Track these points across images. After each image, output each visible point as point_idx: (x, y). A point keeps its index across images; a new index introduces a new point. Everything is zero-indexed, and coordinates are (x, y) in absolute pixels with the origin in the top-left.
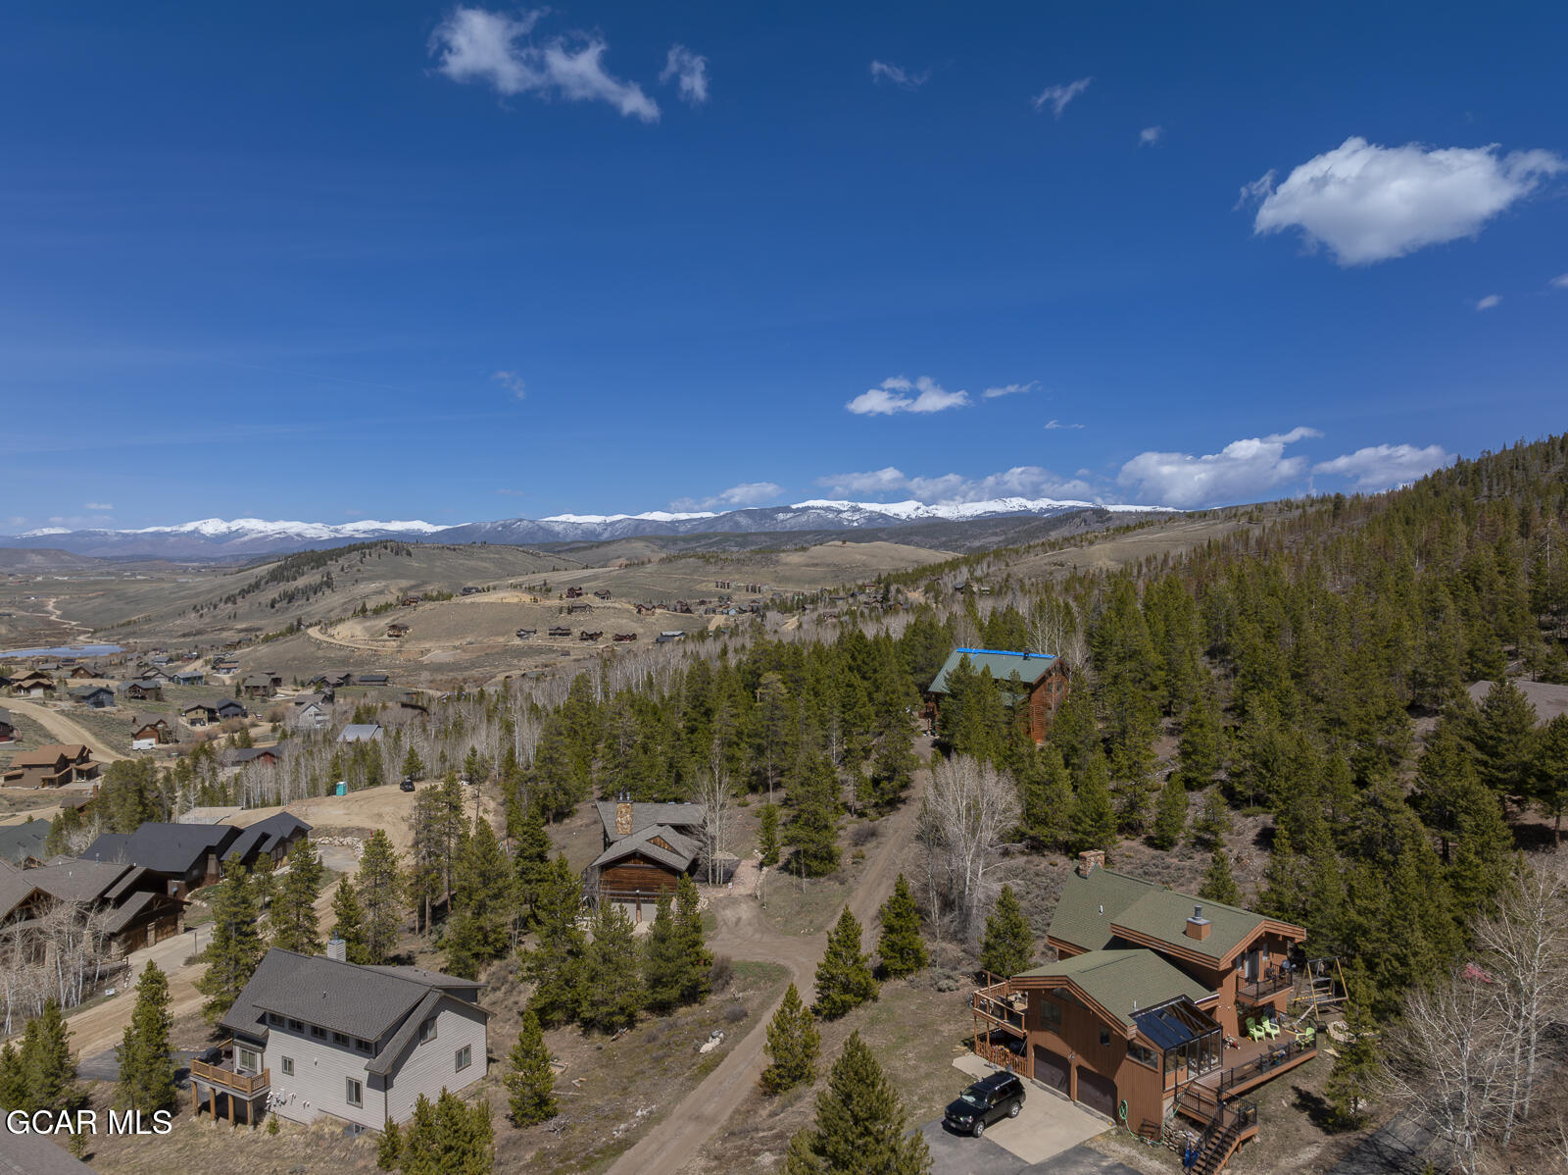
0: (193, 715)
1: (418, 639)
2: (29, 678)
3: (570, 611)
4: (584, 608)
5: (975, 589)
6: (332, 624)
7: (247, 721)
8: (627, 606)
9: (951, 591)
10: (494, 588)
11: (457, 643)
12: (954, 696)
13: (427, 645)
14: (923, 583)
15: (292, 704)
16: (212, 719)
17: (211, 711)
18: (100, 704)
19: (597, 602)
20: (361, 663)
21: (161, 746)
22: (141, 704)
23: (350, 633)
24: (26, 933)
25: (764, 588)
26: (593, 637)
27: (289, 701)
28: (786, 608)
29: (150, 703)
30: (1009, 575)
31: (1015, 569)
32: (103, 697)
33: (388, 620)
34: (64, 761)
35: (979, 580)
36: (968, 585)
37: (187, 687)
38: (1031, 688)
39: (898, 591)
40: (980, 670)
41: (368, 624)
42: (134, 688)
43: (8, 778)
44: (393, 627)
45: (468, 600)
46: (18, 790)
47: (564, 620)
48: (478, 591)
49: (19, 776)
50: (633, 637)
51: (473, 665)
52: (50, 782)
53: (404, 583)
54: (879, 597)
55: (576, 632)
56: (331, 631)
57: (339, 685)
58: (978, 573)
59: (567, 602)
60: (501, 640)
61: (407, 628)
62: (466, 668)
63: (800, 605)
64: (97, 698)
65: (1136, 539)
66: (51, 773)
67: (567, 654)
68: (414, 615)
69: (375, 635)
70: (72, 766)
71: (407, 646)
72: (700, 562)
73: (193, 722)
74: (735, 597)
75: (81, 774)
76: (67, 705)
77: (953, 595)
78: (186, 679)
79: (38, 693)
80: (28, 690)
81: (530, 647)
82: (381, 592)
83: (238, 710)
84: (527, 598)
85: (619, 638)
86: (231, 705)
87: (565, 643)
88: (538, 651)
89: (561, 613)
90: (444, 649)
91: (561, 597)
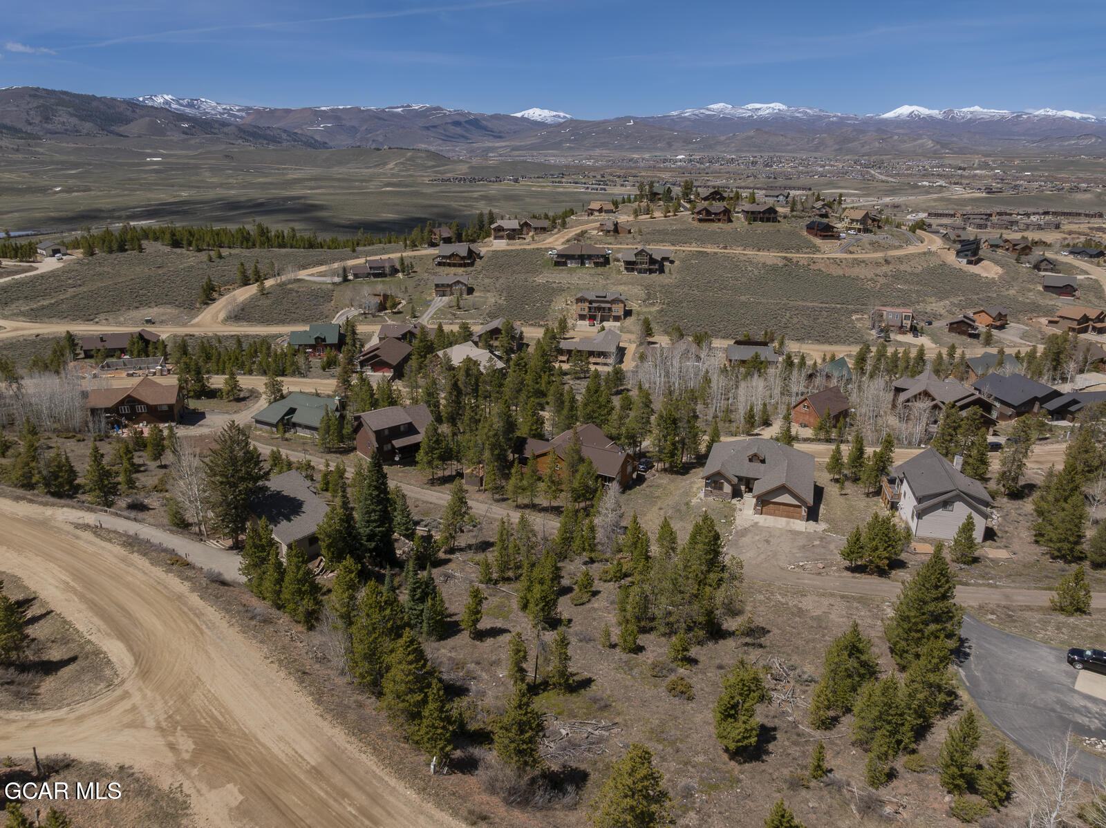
34: (1086, 319)
43: (1050, 322)
46: (1051, 331)
49: (1056, 322)
52: (1072, 330)
66: (1075, 325)
70: (1091, 323)
75: (1094, 329)
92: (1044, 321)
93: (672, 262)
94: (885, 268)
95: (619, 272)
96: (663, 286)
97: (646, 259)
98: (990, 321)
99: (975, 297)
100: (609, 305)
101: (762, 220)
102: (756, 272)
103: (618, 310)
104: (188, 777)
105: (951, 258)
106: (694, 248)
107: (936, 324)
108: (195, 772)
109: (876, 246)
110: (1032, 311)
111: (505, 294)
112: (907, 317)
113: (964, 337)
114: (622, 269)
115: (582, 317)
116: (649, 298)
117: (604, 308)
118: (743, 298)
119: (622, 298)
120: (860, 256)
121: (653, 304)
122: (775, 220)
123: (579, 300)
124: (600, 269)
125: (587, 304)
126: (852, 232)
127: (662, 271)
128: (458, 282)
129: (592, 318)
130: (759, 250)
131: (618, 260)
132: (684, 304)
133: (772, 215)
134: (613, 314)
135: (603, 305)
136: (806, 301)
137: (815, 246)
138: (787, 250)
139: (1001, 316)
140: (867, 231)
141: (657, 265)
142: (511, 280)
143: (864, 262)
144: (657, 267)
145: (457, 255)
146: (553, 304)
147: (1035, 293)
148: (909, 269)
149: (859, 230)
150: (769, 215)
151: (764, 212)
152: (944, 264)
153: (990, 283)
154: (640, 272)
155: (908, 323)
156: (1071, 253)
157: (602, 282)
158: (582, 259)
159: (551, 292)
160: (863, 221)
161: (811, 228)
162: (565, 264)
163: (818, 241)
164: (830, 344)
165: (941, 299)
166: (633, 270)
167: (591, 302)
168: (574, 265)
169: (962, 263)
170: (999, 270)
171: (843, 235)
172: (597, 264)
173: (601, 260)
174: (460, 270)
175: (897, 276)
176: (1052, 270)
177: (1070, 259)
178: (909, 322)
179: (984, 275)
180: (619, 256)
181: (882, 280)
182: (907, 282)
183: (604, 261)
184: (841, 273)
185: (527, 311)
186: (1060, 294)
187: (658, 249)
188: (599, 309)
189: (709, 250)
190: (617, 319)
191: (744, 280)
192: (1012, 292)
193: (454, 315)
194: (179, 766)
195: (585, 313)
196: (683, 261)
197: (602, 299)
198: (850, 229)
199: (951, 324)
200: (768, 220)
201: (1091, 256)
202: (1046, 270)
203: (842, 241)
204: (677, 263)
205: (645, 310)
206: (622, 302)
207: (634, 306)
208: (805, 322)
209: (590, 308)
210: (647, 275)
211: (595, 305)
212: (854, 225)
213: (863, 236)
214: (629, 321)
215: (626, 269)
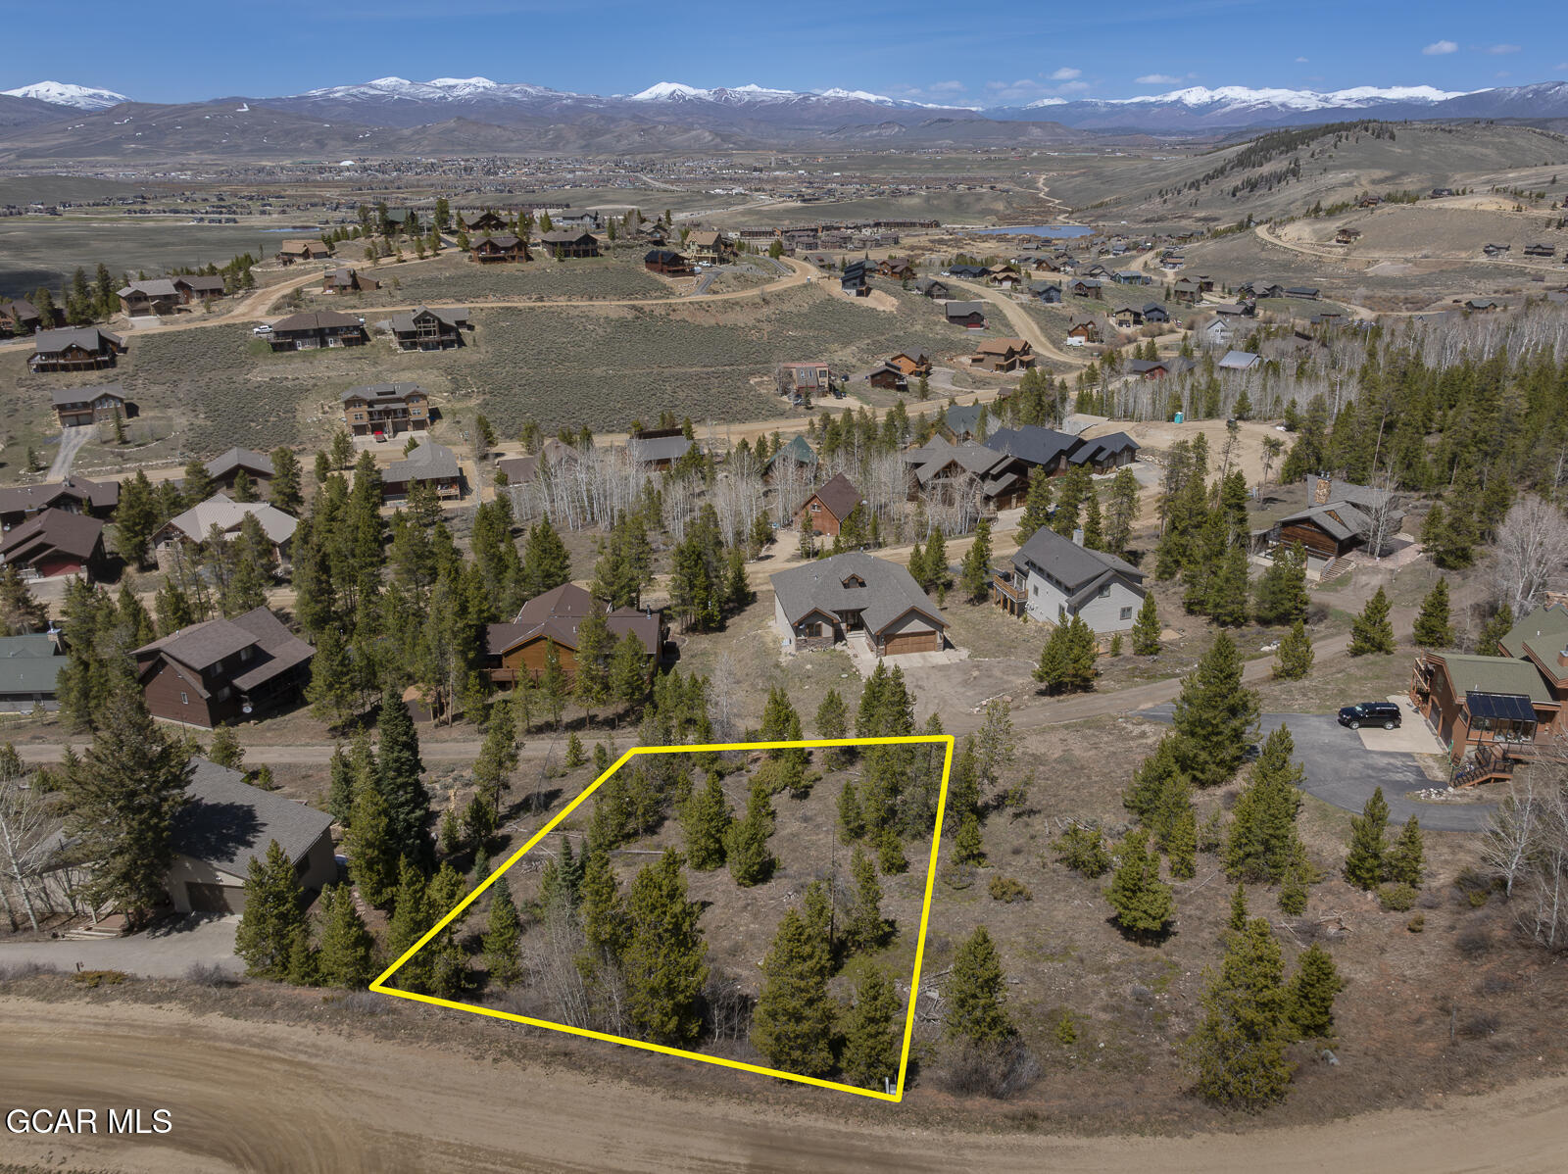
0: (1121, 317)
1: (1367, 247)
2: (1003, 271)
3: (1561, 225)
6: (1281, 224)
7: (1166, 326)
10: (1472, 192)
11: (1410, 255)
13: (1376, 255)
16: (1137, 322)
17: (1137, 315)
18: (1050, 300)
20: (1302, 269)
21: (1089, 344)
22: (1083, 301)
23: (1297, 236)
24: (945, 486)
27: (1212, 309)
29: (1090, 301)
32: (1053, 294)
33: (1340, 223)
34: (1011, 352)
37: (1124, 286)
41: (1318, 226)
42: (1080, 285)
43: (974, 361)
44: (1344, 232)
45: (1435, 204)
46: (980, 371)
47: (1549, 236)
48: (1451, 193)
49: (981, 360)
51: (1422, 282)
52: (1000, 367)
55: (1561, 251)
56: (1279, 231)
57: (1264, 296)
59: (1561, 213)
60: (1463, 255)
61: (1358, 234)
62: (1413, 286)
64: (1049, 293)
66: (1002, 361)
67: (1542, 280)
68: (1370, 218)
69: (1322, 240)
70: (1017, 356)
71: (1354, 254)
73: (1121, 324)
75: (1022, 363)
76: (1025, 298)
78: (1126, 278)
79: (1007, 285)
80: (1001, 281)
81: (1497, 267)
82: (1341, 187)
83: (1161, 315)
84: (1508, 205)
86: (1156, 309)
87: (1543, 265)
88: (1506, 272)
89: (1548, 225)
90: (1394, 261)
91: (1554, 207)
92: (966, 360)
93: (471, 328)
94: (765, 310)
95: (391, 351)
96: (472, 366)
97: (433, 326)
98: (912, 366)
99: (882, 338)
100: (402, 405)
101: (577, 254)
102: (600, 331)
103: (417, 410)
105: (836, 288)
106: (493, 303)
107: (854, 378)
109: (743, 281)
110: (949, 349)
111: (201, 408)
112: (822, 374)
113: (893, 392)
114: (395, 345)
115: (360, 430)
116: (456, 387)
117: (395, 411)
118: (598, 371)
119: (421, 390)
120: (726, 296)
121: (468, 396)
122: (595, 254)
123: (350, 403)
124: (357, 350)
125: (365, 408)
126: (705, 263)
127: (461, 343)
128: (106, 397)
129: (378, 429)
130: (591, 299)
131: (382, 332)
132: (517, 390)
133: (590, 247)
134: (413, 418)
135: (393, 406)
136: (683, 365)
137: (665, 287)
138: (629, 295)
139: (923, 360)
140: (723, 261)
141: (449, 335)
142: (202, 383)
143: (737, 303)
144: (453, 337)
145: (79, 349)
146: (299, 415)
147: (942, 329)
148: (795, 310)
149: (713, 260)
150: (585, 247)
151: (579, 242)
152: (831, 300)
153: (890, 319)
154: (426, 347)
155: (825, 381)
156: (952, 273)
157: (370, 370)
158: (321, 336)
159: (288, 396)
160: (715, 247)
161: (651, 261)
162: (292, 347)
163: (667, 280)
164: (742, 421)
165: (846, 344)
166: (414, 345)
167: (371, 404)
168: (308, 348)
169: (850, 296)
170: (895, 301)
171: (697, 269)
172: (349, 342)
173: (355, 334)
174: (94, 375)
175: (783, 320)
176: (946, 296)
177: (953, 280)
178: (826, 379)
179: (881, 308)
180: (384, 324)
181: (767, 327)
182: (796, 327)
183: (357, 336)
184: (713, 322)
185: (257, 432)
186: (967, 325)
187: (448, 309)
188: (387, 413)
189: (520, 305)
190: (419, 425)
191: (588, 345)
192: (918, 327)
193: (122, 455)
195: (365, 421)
196: (486, 325)
197: (388, 396)
198: (701, 259)
199: (873, 376)
200: (586, 254)
201: (975, 276)
202: (939, 297)
203: (699, 277)
204: (478, 328)
205: (458, 406)
206: (424, 397)
207: (439, 401)
208: (695, 396)
209: (370, 413)
210: (439, 352)
211: (378, 407)
212: (705, 253)
213: (719, 267)
214: (441, 427)
215: (401, 344)
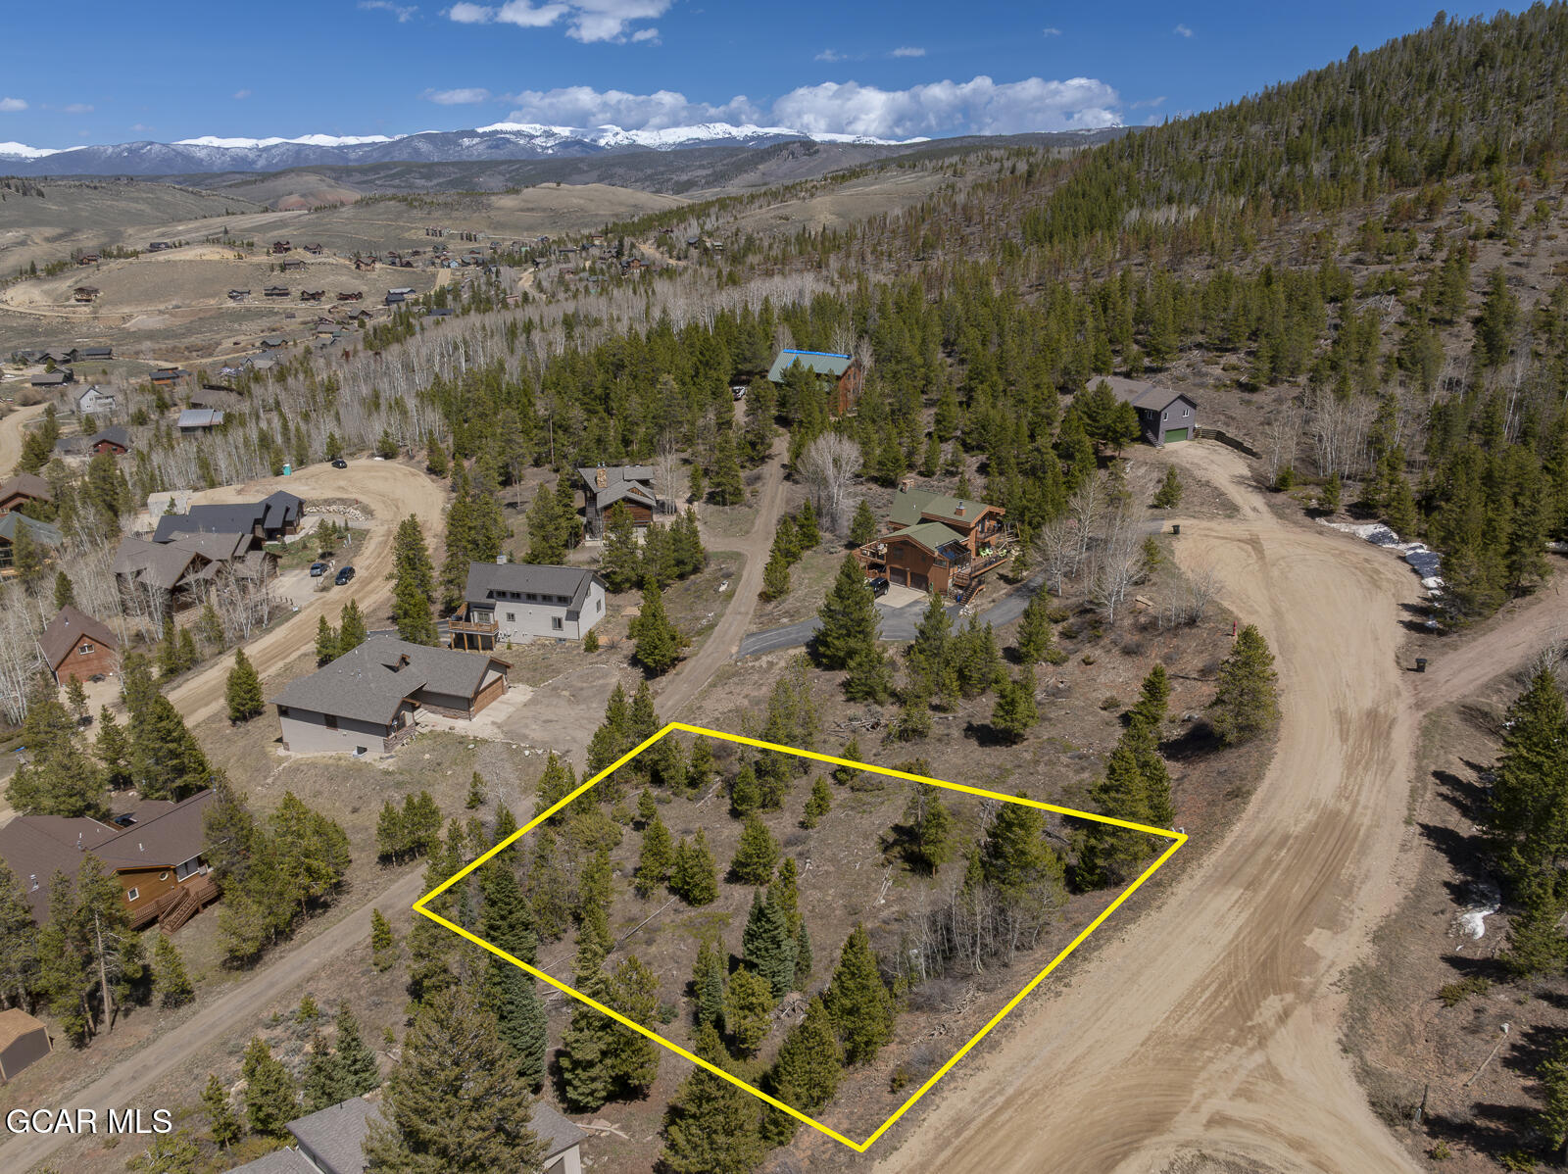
1: (114, 303)
3: (284, 267)
4: (299, 265)
5: (708, 245)
8: (342, 261)
9: (684, 246)
10: (188, 243)
11: (162, 307)
12: (789, 385)
13: (127, 310)
14: (653, 234)
15: (28, 385)
19: (309, 257)
20: (52, 332)
23: (27, 299)
25: (480, 236)
26: (315, 296)
28: (515, 261)
30: (738, 230)
31: (743, 223)
33: (69, 282)
35: (710, 235)
36: (700, 241)
38: (838, 378)
39: (633, 246)
40: (806, 368)
41: (46, 287)
44: (80, 290)
45: (161, 257)
47: (278, 279)
48: (168, 246)
50: (359, 296)
51: (189, 331)
53: (49, 232)
54: (614, 251)
55: (295, 291)
57: (69, 361)
58: (708, 227)
59: (277, 258)
60: (212, 302)
61: (96, 291)
62: (185, 335)
63: (531, 258)
65: (853, 191)
67: (293, 316)
68: (99, 275)
69: (59, 300)
71: (102, 311)
72: (403, 206)
74: (451, 247)
77: (687, 251)
81: (248, 310)
82: (23, 243)
84: (229, 255)
85: (344, 297)
87: (286, 304)
88: (259, 314)
89: (272, 270)
90: (146, 312)
91: (268, 253)
104: (1317, 984)
108: (1307, 980)
194: (1308, 997)
